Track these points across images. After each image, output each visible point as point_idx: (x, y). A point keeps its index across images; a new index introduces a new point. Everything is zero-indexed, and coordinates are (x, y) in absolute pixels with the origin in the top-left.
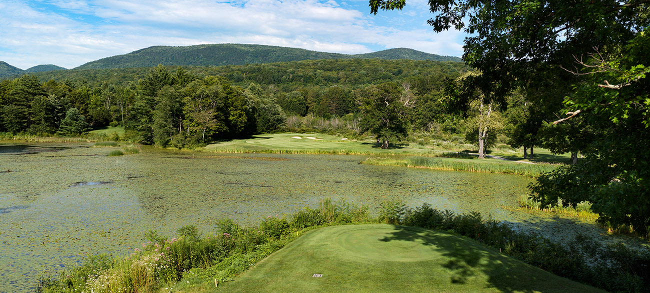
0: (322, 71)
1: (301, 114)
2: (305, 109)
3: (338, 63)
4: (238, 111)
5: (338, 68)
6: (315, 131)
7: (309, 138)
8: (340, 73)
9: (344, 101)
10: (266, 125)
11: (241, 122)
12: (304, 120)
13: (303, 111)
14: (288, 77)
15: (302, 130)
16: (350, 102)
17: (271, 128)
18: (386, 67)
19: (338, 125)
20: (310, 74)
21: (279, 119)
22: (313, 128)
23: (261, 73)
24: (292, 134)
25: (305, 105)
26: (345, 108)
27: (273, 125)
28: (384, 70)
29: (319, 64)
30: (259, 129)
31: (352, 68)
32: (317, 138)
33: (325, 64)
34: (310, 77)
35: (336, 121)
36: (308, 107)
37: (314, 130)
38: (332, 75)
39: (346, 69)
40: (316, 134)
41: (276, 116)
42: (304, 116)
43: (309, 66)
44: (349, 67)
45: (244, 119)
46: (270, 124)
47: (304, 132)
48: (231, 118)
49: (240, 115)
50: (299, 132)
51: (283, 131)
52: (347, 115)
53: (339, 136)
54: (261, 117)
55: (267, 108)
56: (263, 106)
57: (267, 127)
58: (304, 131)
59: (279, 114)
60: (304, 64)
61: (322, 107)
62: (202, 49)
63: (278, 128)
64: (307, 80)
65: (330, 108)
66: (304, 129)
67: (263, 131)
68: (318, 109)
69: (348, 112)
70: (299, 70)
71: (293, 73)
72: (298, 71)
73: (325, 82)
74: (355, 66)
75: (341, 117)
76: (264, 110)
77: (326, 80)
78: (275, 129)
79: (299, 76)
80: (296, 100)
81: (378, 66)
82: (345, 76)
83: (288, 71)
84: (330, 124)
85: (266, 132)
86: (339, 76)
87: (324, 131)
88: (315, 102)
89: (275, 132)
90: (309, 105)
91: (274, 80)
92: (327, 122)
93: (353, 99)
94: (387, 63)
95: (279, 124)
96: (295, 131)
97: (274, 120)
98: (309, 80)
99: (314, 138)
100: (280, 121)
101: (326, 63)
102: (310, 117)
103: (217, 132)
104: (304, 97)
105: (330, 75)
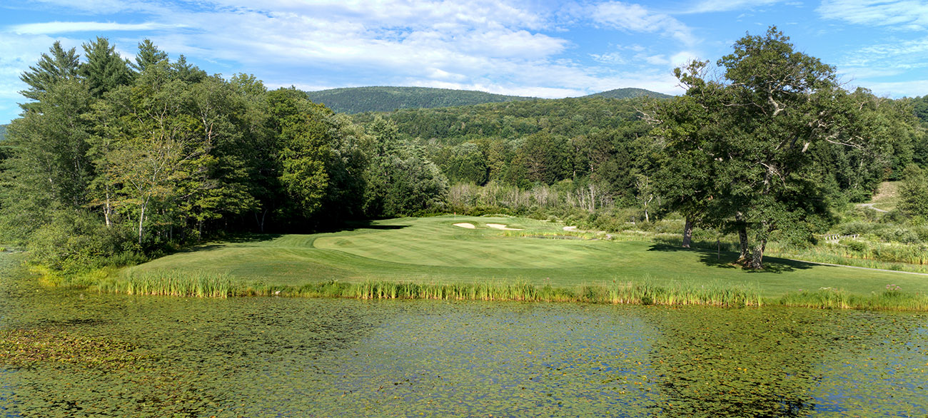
0: (512, 117)
1: (479, 182)
2: (484, 173)
3: (538, 104)
4: (304, 159)
5: (537, 112)
6: (503, 212)
7: (492, 226)
8: (542, 119)
9: (554, 157)
10: (405, 200)
11: (314, 188)
12: (483, 192)
13: (481, 177)
14: (458, 127)
15: (478, 209)
16: (566, 159)
17: (414, 206)
18: (615, 108)
19: (547, 199)
20: (494, 121)
21: (431, 189)
22: (500, 205)
23: (417, 122)
24: (456, 218)
25: (485, 166)
26: (556, 170)
27: (419, 199)
28: (612, 113)
29: (507, 107)
30: (389, 208)
31: (560, 111)
32: (508, 226)
33: (517, 107)
34: (494, 126)
35: (543, 193)
36: (489, 170)
37: (502, 210)
38: (528, 123)
39: (551, 114)
40: (505, 218)
41: (426, 181)
42: (483, 185)
43: (491, 110)
44: (556, 110)
45: (321, 179)
46: (413, 197)
47: (482, 214)
48: (285, 177)
49: (310, 171)
50: (472, 214)
51: (439, 211)
52: (560, 182)
53: (553, 221)
54: (396, 184)
55: (406, 166)
56: (398, 160)
57: (408, 203)
58: (481, 212)
59: (431, 178)
60: (484, 108)
61: (515, 169)
62: (338, 94)
63: (430, 205)
64: (489, 130)
65: (530, 171)
66: (483, 207)
67: (398, 211)
68: (507, 171)
69: (561, 178)
70: (476, 116)
71: (466, 121)
72: (475, 118)
73: (517, 134)
74: (565, 108)
75: (550, 185)
76: (400, 170)
77: (518, 131)
78: (424, 206)
79: (477, 126)
80: (469, 158)
81: (601, 107)
82: (550, 124)
83: (458, 118)
84: (532, 198)
85: (404, 213)
86: (540, 123)
87: (521, 211)
88: (503, 160)
89: (422, 215)
90: (492, 166)
91: (438, 133)
92: (527, 195)
93: (571, 153)
94: (615, 102)
95: (431, 197)
96: (462, 212)
97: (421, 189)
98: (491, 131)
99: (502, 227)
100: (434, 191)
101: (519, 105)
102: (493, 187)
103: (219, 216)
104: (484, 153)
105: (524, 122)
